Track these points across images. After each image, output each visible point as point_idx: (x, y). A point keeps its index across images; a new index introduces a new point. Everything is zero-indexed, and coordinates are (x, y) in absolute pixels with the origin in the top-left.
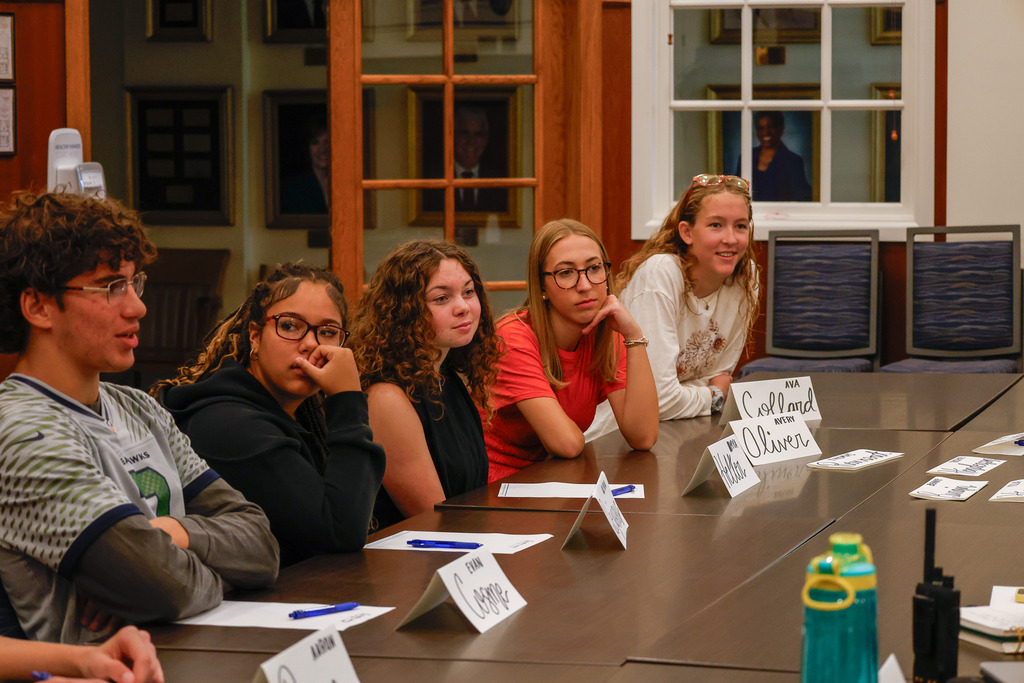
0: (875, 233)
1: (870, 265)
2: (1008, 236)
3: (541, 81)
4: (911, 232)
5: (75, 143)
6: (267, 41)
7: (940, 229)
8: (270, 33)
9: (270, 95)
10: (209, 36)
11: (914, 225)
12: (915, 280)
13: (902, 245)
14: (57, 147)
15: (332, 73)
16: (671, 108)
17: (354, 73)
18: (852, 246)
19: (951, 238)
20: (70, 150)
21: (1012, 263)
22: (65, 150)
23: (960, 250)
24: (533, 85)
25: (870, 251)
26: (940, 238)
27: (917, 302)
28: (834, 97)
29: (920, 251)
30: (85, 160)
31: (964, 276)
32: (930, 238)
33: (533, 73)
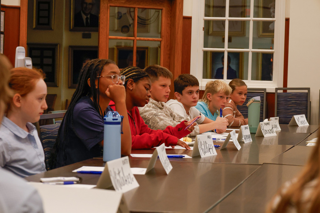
0: (265, 89)
1: (263, 99)
2: (306, 91)
3: (163, 40)
4: (277, 89)
5: (23, 51)
6: (71, 30)
7: (285, 89)
8: (72, 28)
9: (71, 47)
10: (53, 28)
11: (277, 87)
12: (278, 103)
13: (274, 93)
14: (18, 52)
15: (100, 35)
16: (203, 50)
17: (107, 35)
18: (258, 93)
19: (288, 91)
20: (22, 53)
21: (307, 99)
22: (21, 53)
23: (291, 95)
24: (161, 42)
25: (263, 95)
26: (285, 91)
27: (278, 110)
28: (253, 48)
29: (279, 95)
30: (26, 57)
31: (293, 103)
32: (281, 91)
33: (161, 38)
